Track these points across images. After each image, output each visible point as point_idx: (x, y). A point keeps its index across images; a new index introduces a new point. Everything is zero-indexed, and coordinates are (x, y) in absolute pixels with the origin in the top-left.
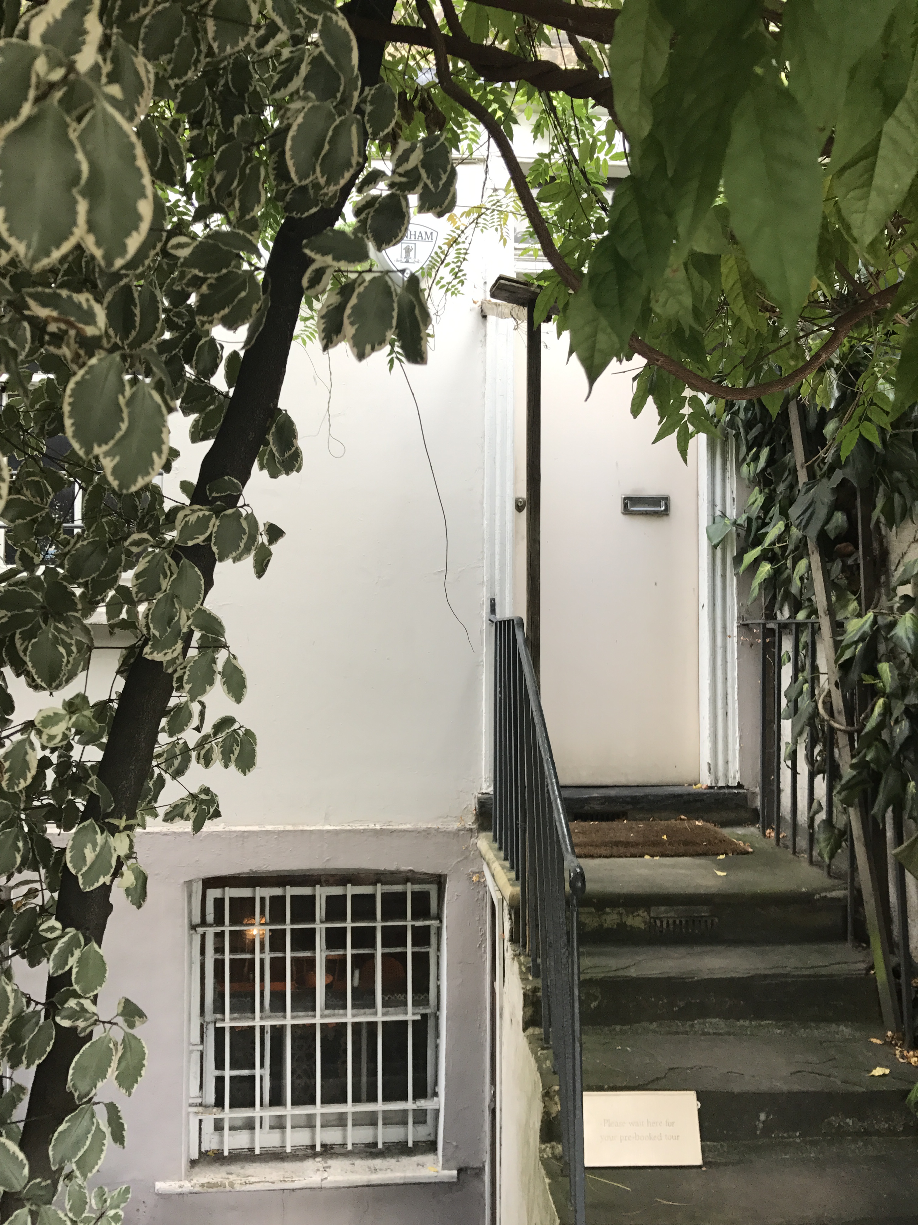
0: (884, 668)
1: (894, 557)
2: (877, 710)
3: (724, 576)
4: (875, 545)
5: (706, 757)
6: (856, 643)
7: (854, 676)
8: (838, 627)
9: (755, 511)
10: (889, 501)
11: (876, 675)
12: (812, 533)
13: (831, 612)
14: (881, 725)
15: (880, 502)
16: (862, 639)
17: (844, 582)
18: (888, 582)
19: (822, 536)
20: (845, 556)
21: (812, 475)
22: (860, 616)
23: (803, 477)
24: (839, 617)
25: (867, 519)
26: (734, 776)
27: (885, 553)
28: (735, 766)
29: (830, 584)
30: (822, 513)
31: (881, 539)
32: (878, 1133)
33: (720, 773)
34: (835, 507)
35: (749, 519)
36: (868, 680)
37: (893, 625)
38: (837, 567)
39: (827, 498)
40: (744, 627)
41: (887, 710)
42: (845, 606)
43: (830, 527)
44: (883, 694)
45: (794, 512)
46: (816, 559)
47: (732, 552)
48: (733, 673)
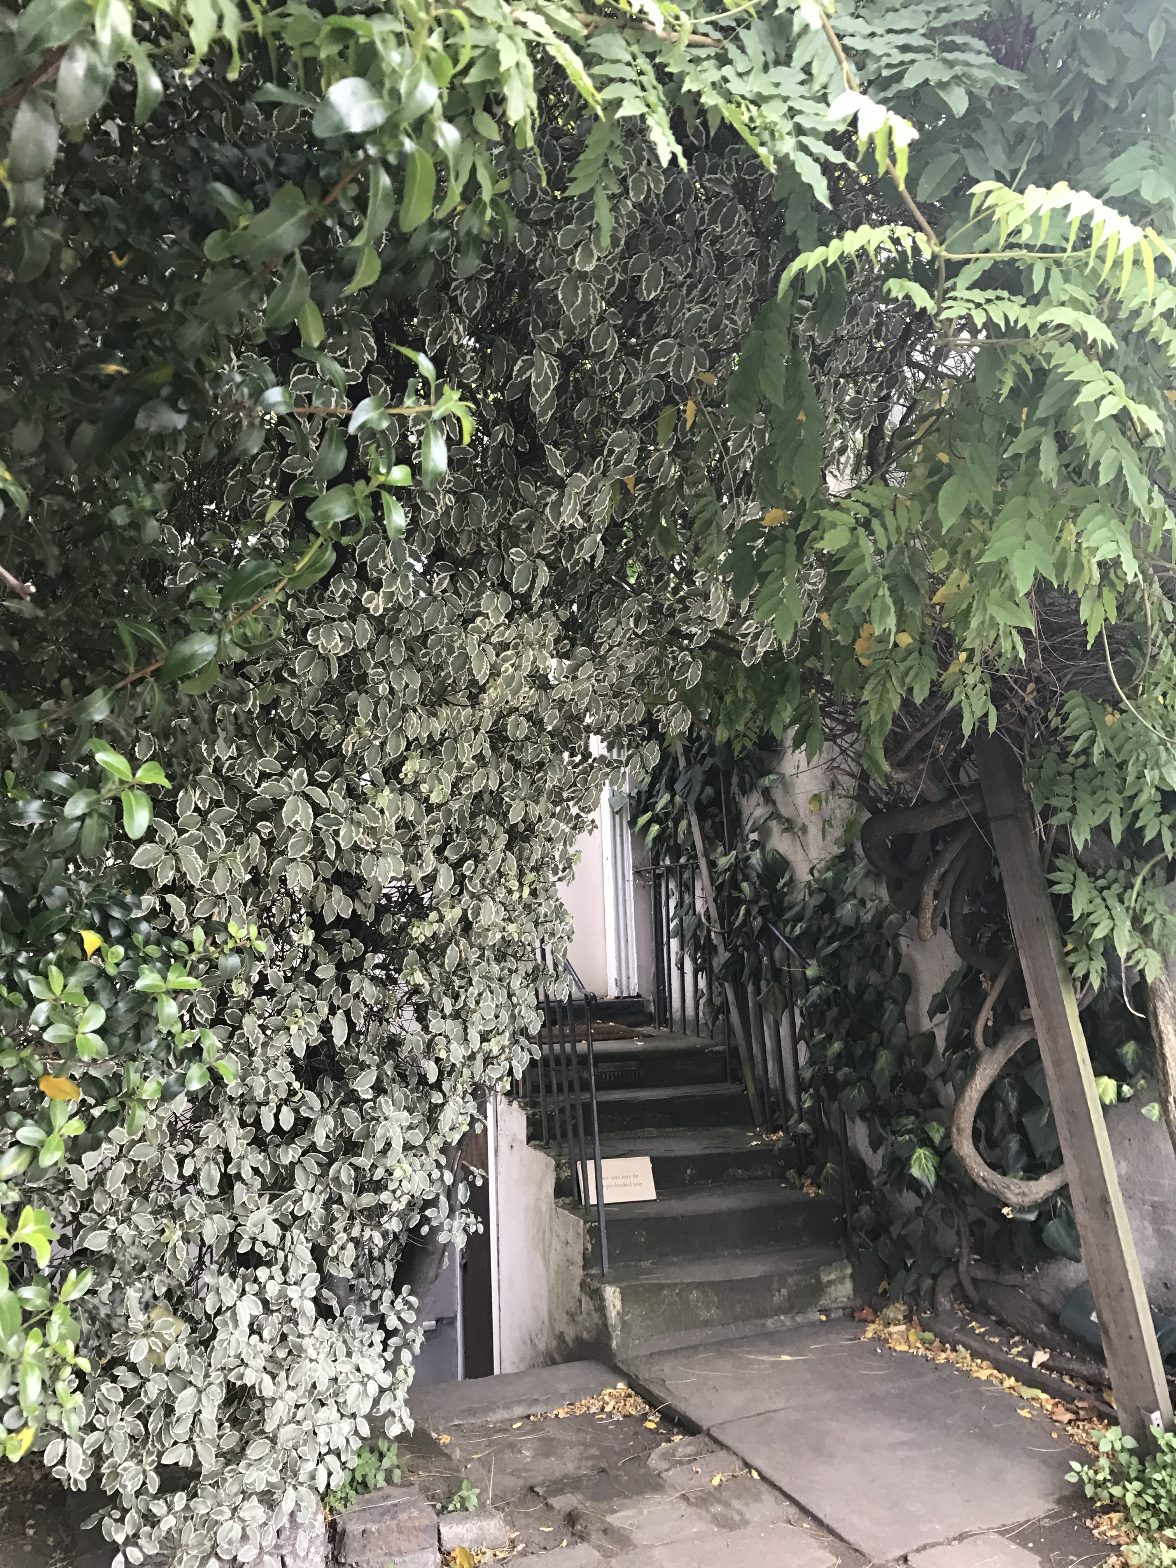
0: (745, 885)
1: (745, 816)
2: (742, 912)
3: (622, 836)
4: (733, 809)
5: (612, 974)
6: (726, 871)
7: (725, 894)
8: (712, 864)
9: (645, 786)
10: (742, 780)
11: (740, 890)
12: (691, 801)
13: (706, 854)
14: (744, 924)
15: (735, 780)
16: (729, 869)
17: (712, 835)
18: (742, 832)
19: (698, 802)
20: (713, 817)
21: (688, 761)
22: (726, 855)
23: (682, 763)
24: (712, 857)
25: (727, 791)
26: (634, 989)
27: (739, 814)
28: (634, 980)
29: (704, 837)
30: (697, 788)
31: (736, 804)
32: (756, 1178)
33: (624, 987)
34: (705, 783)
35: (639, 793)
36: (735, 894)
37: (748, 858)
38: (708, 824)
39: (700, 777)
40: (637, 873)
41: (748, 913)
42: (715, 850)
43: (704, 796)
44: (745, 902)
45: (678, 787)
46: (694, 819)
47: (627, 817)
48: (631, 909)
